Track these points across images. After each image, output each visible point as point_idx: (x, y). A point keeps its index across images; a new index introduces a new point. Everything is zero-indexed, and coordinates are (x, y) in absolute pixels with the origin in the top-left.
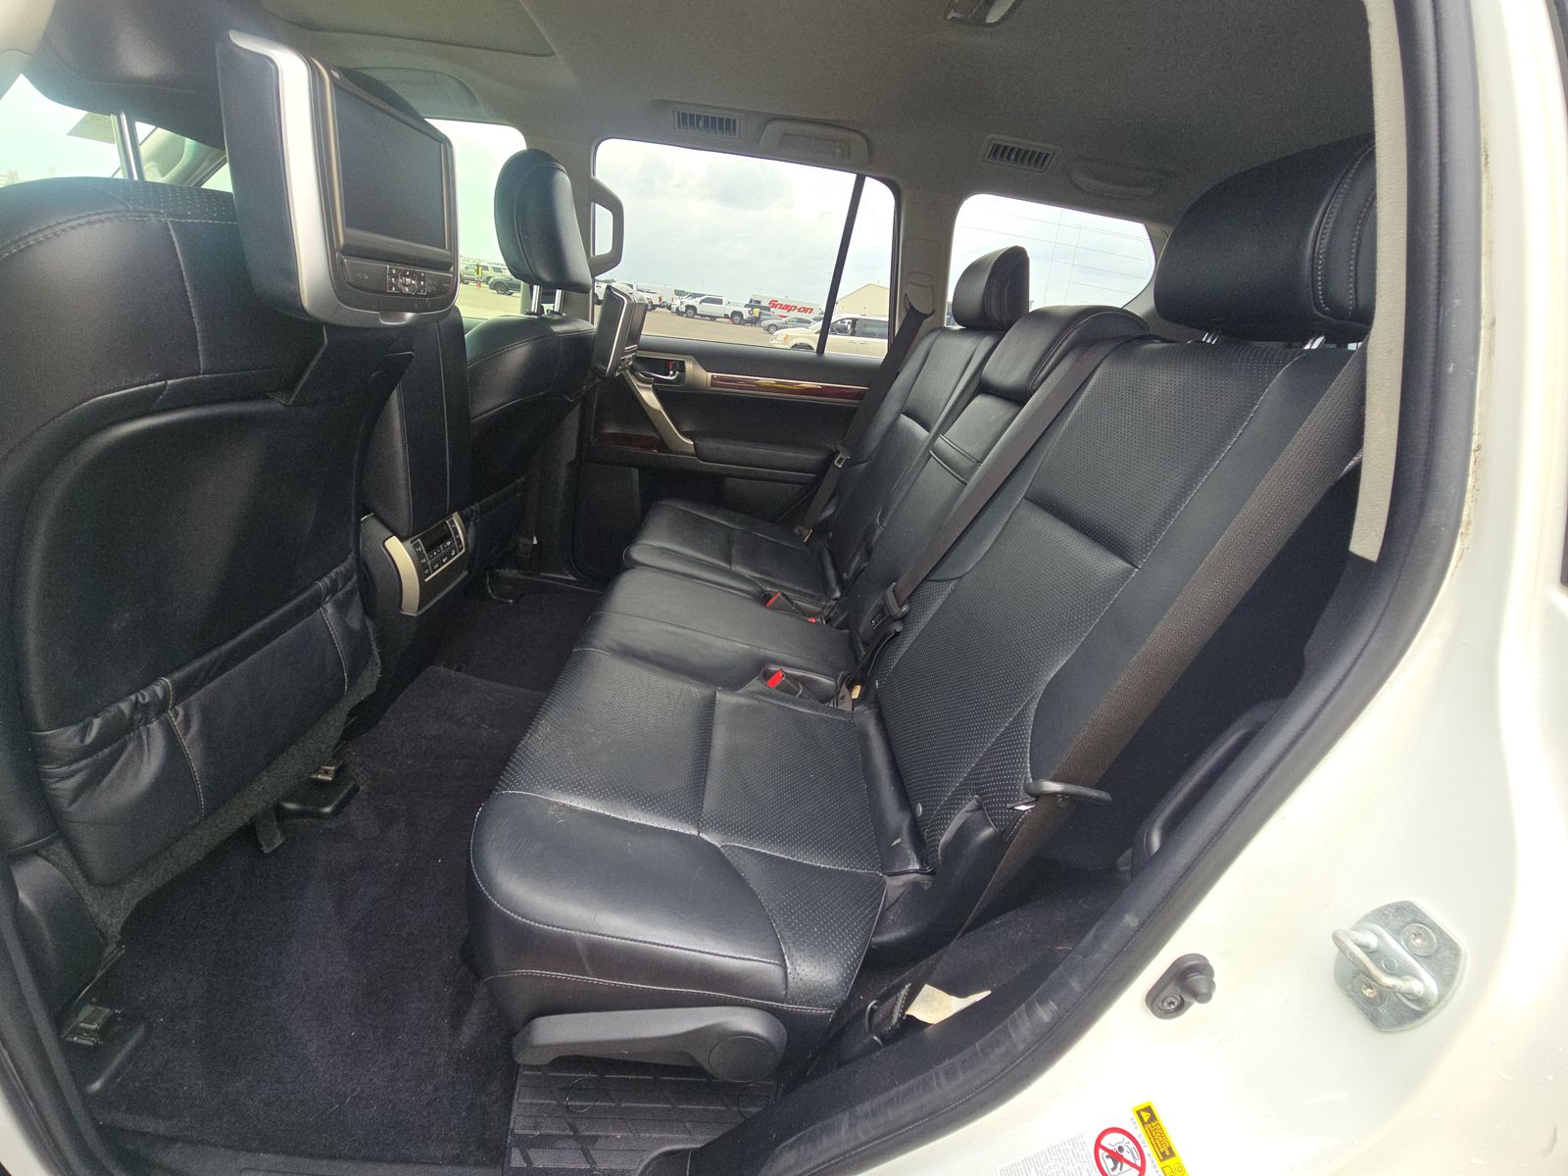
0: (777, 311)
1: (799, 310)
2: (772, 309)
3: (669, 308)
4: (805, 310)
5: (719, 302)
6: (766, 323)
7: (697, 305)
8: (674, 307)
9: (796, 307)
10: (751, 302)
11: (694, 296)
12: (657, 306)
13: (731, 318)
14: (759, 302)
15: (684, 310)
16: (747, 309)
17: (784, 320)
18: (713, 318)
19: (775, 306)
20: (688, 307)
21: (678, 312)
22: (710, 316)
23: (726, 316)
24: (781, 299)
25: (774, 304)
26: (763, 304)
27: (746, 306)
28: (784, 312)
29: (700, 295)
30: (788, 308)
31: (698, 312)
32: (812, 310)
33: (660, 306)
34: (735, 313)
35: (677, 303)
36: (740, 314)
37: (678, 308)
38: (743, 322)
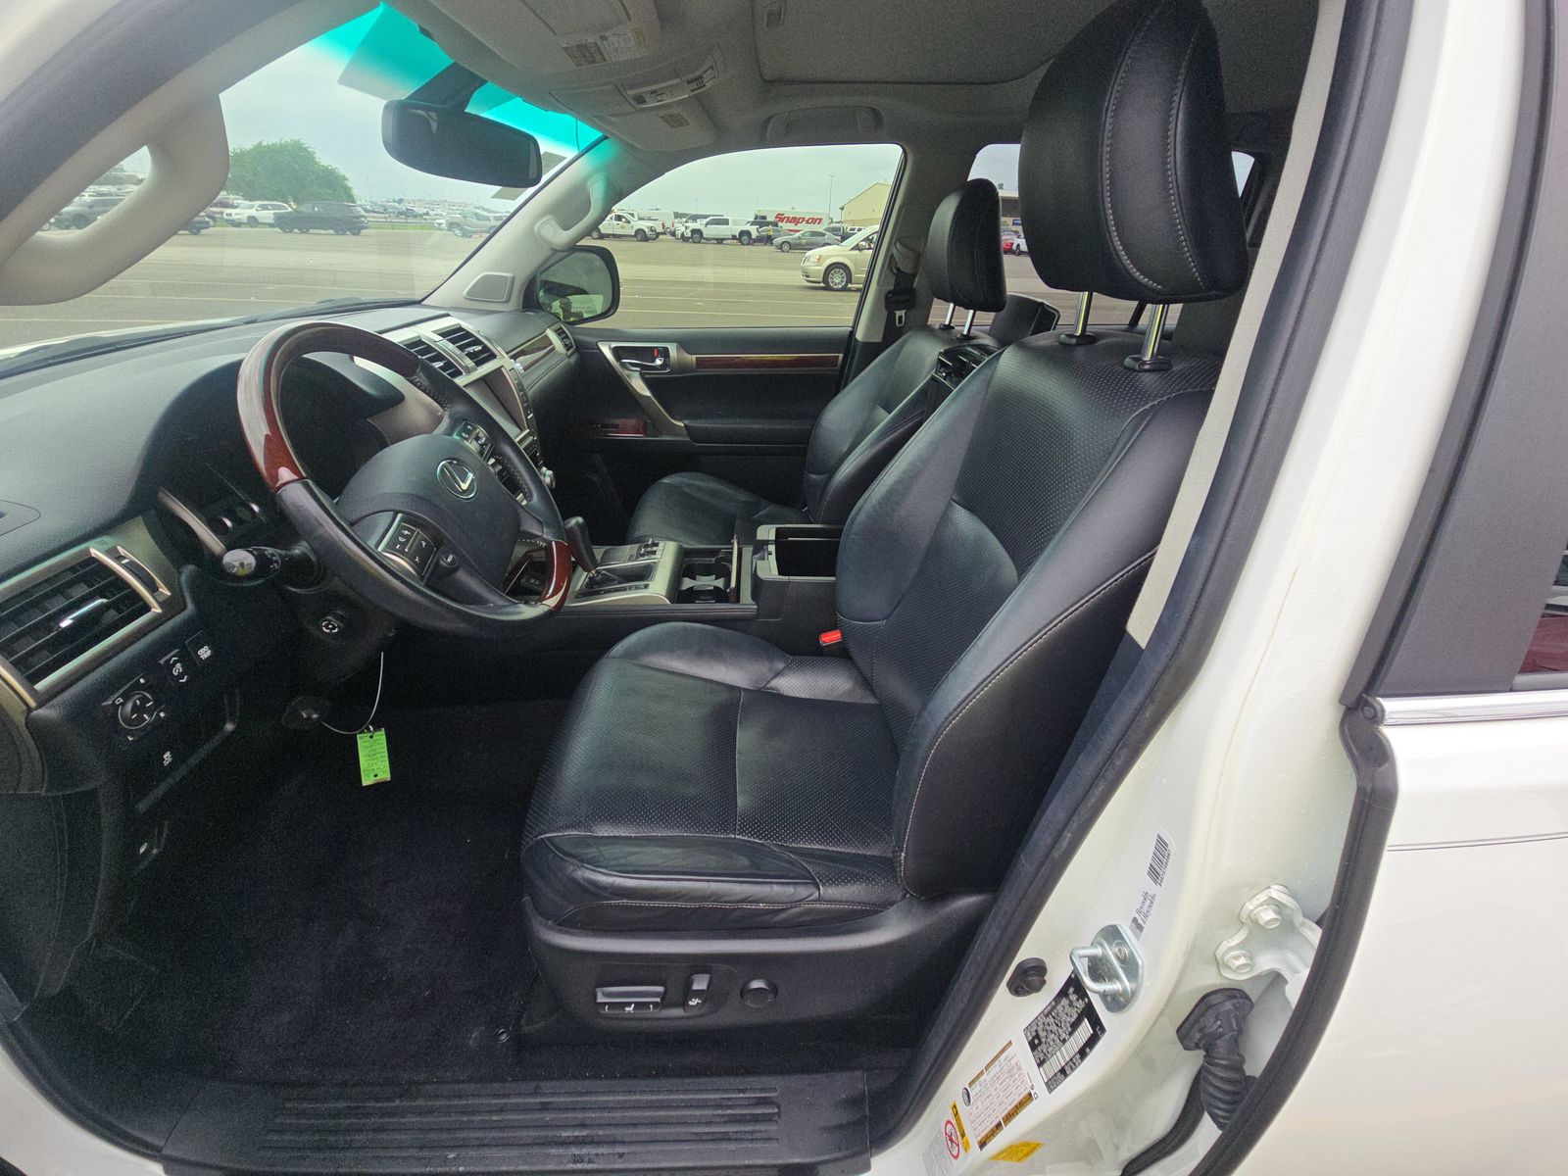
0: (785, 226)
1: (807, 222)
2: (780, 224)
3: (673, 234)
4: (814, 221)
5: (726, 222)
6: (778, 241)
7: (702, 228)
8: (679, 233)
9: (803, 219)
10: (756, 218)
11: (694, 218)
12: (662, 234)
13: (740, 240)
14: (764, 218)
15: (689, 235)
16: (756, 227)
17: (797, 235)
18: (720, 241)
19: (782, 220)
20: (694, 231)
21: (684, 238)
22: (717, 239)
23: (734, 238)
24: (788, 211)
25: (780, 217)
26: (768, 219)
27: (753, 224)
28: (792, 226)
29: (705, 217)
30: (796, 220)
31: (705, 236)
32: (821, 220)
33: (664, 233)
34: (742, 233)
35: (680, 229)
36: (748, 233)
37: (683, 234)
38: (752, 242)
